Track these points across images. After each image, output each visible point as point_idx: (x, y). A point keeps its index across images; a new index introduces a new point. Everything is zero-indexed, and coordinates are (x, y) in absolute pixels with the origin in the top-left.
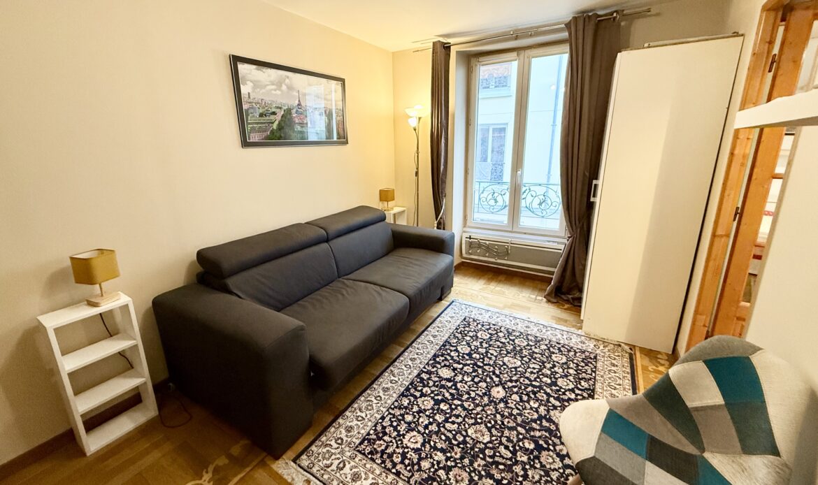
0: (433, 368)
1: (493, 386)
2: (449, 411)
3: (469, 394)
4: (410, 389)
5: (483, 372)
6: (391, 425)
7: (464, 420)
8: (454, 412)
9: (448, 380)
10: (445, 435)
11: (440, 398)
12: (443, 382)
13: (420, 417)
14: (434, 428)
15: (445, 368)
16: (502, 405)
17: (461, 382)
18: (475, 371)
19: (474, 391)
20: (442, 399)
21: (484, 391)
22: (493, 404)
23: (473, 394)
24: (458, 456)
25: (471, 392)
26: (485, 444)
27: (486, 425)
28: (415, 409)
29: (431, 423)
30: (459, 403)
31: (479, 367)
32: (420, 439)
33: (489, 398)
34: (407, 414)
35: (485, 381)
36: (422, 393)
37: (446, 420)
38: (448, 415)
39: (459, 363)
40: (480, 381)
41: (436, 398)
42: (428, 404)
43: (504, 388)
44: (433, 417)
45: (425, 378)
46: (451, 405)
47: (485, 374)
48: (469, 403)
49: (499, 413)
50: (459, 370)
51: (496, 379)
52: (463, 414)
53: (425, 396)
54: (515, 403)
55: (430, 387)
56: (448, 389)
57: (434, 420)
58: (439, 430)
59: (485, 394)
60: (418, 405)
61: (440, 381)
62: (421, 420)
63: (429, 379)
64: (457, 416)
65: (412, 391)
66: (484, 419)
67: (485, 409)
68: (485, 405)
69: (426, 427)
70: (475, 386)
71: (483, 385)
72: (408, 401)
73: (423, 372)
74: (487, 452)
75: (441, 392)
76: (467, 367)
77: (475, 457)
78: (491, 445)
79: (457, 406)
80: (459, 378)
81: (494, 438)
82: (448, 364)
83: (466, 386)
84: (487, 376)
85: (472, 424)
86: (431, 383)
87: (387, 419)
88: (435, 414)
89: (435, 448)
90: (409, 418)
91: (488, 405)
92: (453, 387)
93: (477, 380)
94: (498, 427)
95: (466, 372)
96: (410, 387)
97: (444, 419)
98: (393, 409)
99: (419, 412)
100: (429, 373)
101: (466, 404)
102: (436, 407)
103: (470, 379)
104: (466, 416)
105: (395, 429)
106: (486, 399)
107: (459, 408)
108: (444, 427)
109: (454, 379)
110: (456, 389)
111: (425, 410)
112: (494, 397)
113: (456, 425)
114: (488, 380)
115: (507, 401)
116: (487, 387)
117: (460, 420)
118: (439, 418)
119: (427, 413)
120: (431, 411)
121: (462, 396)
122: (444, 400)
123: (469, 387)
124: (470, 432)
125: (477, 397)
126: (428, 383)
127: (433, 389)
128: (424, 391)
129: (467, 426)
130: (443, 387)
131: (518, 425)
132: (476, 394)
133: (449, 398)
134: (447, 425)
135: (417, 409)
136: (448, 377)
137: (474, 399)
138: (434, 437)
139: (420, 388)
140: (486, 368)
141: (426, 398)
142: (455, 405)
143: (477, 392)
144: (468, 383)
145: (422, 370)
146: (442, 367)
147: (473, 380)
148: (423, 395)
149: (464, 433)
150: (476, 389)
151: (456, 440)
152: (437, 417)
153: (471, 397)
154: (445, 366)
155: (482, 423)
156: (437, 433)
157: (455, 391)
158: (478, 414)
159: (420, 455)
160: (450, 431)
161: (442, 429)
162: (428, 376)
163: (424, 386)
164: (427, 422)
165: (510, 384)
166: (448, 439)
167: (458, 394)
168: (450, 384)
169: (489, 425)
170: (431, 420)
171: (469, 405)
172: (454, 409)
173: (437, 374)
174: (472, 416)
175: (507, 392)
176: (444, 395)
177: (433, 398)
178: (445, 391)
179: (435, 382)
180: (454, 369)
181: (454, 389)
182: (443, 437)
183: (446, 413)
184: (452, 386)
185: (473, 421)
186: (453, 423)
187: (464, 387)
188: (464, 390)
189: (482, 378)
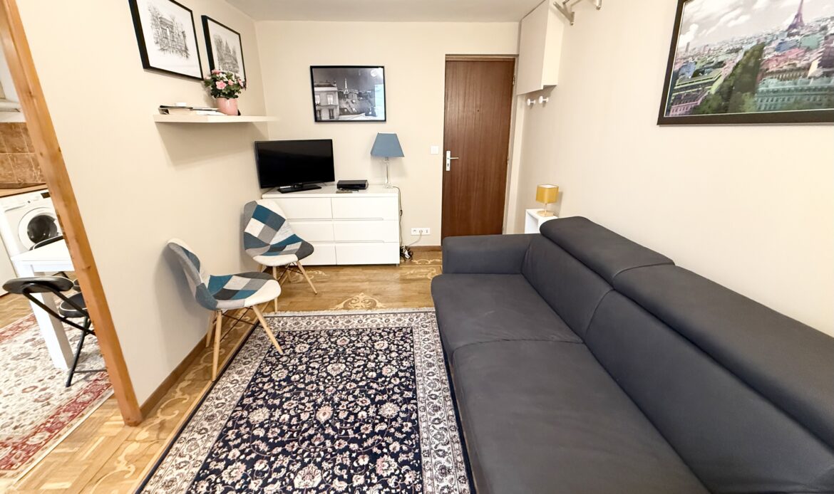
0: (407, 409)
1: (331, 418)
2: (366, 373)
3: (354, 397)
4: (411, 375)
5: (347, 433)
6: (402, 345)
7: (351, 372)
8: (361, 374)
9: (382, 402)
10: (361, 356)
11: (380, 380)
12: (385, 397)
13: (386, 359)
14: (372, 357)
15: (394, 416)
16: (319, 401)
17: (368, 407)
18: (357, 430)
19: (351, 402)
20: (377, 380)
21: (340, 407)
22: (329, 398)
23: (351, 398)
24: (347, 350)
25: (353, 399)
26: (330, 363)
27: (332, 376)
28: (394, 362)
29: (376, 358)
30: (360, 384)
31: (354, 440)
32: (377, 347)
33: (333, 401)
34: (397, 357)
35: (341, 421)
36: (398, 377)
37: (365, 366)
38: (366, 369)
39: (381, 433)
40: (347, 418)
41: (383, 379)
42: (387, 371)
43: (318, 422)
44: (376, 363)
45: (406, 392)
46: (367, 378)
47: (343, 432)
48: (352, 387)
49: (321, 391)
50: (377, 421)
51: (330, 431)
52: (353, 377)
53: (394, 376)
54: (306, 409)
55: (395, 386)
56: (378, 392)
57: (374, 362)
58: (367, 357)
59: (339, 404)
60: (394, 366)
61: (389, 397)
62: (384, 357)
63: (402, 394)
64: (358, 372)
65: (408, 375)
66: (334, 380)
67: (335, 390)
68: (336, 393)
69: (378, 355)
70: (351, 409)
71: (342, 415)
72: (404, 364)
73: (412, 399)
74: (328, 360)
75: (382, 386)
76: (368, 432)
77: (336, 354)
78: (326, 364)
79: (362, 380)
80: (372, 410)
81: (324, 370)
82: (393, 423)
83: (360, 404)
84: (341, 430)
85: (343, 372)
86: (396, 390)
87: (408, 348)
88: (376, 366)
89: (364, 347)
90: (394, 355)
91: (333, 394)
92: (373, 396)
93: (352, 418)
94: (321, 379)
95: (368, 423)
96: (413, 377)
97: (368, 366)
98: (410, 355)
99: (389, 362)
100: (407, 401)
101: (354, 385)
102: (379, 371)
103: (360, 415)
104: (351, 376)
105: (398, 345)
106: (336, 399)
107: (359, 379)
108: (365, 361)
109: (376, 407)
110: (368, 396)
111: (386, 365)
112: (328, 405)
113: (356, 366)
114: (338, 425)
115: (314, 408)
116: (338, 413)
117: (354, 371)
118: (371, 365)
119: (383, 364)
120: (381, 366)
121: (361, 392)
122: (375, 380)
123: (357, 405)
124: (344, 366)
125: (346, 397)
126: (399, 388)
127: (391, 386)
128: (398, 380)
129: (347, 369)
130: (383, 392)
131: (304, 389)
132: (347, 400)
133: (371, 384)
134: (363, 363)
135: (392, 363)
136: (384, 406)
137: (348, 394)
138: (368, 352)
139: (403, 380)
140: (344, 444)
141: (391, 374)
142: (364, 380)
143: (347, 402)
144: (359, 409)
145: (416, 399)
146: (398, 416)
147: (356, 415)
148: (396, 375)
149: (348, 364)
150: (349, 406)
151: (352, 357)
152: (373, 365)
153: (352, 394)
154: (395, 419)
155: (336, 376)
156: (368, 355)
157: (370, 393)
158: (341, 382)
159: (372, 340)
160: (358, 360)
161: (365, 359)
162: (404, 396)
163: (401, 384)
164: (379, 358)
165: (311, 432)
166: (359, 355)
167: (365, 391)
168: (378, 398)
169: (329, 378)
170: (377, 361)
171: (350, 386)
172: (363, 376)
173: (397, 403)
174: (345, 379)
175: (315, 419)
176: (378, 384)
177: (386, 377)
178: (379, 389)
179: (394, 393)
180: (382, 419)
181: (371, 395)
182: (362, 354)
183: (368, 370)
184: (375, 397)
185: (343, 375)
186: (359, 367)
187: (362, 402)
188: (361, 399)
189: (346, 423)
